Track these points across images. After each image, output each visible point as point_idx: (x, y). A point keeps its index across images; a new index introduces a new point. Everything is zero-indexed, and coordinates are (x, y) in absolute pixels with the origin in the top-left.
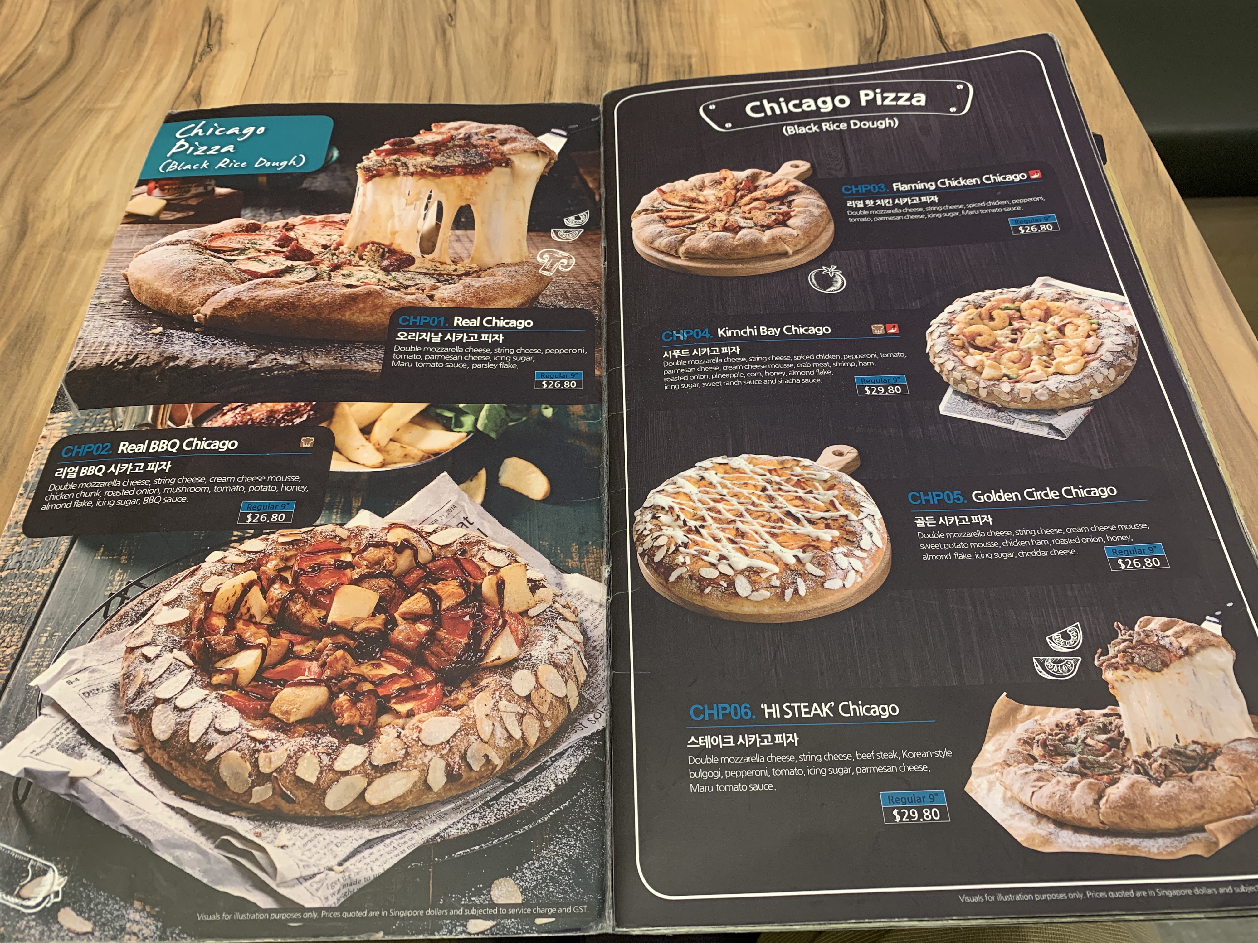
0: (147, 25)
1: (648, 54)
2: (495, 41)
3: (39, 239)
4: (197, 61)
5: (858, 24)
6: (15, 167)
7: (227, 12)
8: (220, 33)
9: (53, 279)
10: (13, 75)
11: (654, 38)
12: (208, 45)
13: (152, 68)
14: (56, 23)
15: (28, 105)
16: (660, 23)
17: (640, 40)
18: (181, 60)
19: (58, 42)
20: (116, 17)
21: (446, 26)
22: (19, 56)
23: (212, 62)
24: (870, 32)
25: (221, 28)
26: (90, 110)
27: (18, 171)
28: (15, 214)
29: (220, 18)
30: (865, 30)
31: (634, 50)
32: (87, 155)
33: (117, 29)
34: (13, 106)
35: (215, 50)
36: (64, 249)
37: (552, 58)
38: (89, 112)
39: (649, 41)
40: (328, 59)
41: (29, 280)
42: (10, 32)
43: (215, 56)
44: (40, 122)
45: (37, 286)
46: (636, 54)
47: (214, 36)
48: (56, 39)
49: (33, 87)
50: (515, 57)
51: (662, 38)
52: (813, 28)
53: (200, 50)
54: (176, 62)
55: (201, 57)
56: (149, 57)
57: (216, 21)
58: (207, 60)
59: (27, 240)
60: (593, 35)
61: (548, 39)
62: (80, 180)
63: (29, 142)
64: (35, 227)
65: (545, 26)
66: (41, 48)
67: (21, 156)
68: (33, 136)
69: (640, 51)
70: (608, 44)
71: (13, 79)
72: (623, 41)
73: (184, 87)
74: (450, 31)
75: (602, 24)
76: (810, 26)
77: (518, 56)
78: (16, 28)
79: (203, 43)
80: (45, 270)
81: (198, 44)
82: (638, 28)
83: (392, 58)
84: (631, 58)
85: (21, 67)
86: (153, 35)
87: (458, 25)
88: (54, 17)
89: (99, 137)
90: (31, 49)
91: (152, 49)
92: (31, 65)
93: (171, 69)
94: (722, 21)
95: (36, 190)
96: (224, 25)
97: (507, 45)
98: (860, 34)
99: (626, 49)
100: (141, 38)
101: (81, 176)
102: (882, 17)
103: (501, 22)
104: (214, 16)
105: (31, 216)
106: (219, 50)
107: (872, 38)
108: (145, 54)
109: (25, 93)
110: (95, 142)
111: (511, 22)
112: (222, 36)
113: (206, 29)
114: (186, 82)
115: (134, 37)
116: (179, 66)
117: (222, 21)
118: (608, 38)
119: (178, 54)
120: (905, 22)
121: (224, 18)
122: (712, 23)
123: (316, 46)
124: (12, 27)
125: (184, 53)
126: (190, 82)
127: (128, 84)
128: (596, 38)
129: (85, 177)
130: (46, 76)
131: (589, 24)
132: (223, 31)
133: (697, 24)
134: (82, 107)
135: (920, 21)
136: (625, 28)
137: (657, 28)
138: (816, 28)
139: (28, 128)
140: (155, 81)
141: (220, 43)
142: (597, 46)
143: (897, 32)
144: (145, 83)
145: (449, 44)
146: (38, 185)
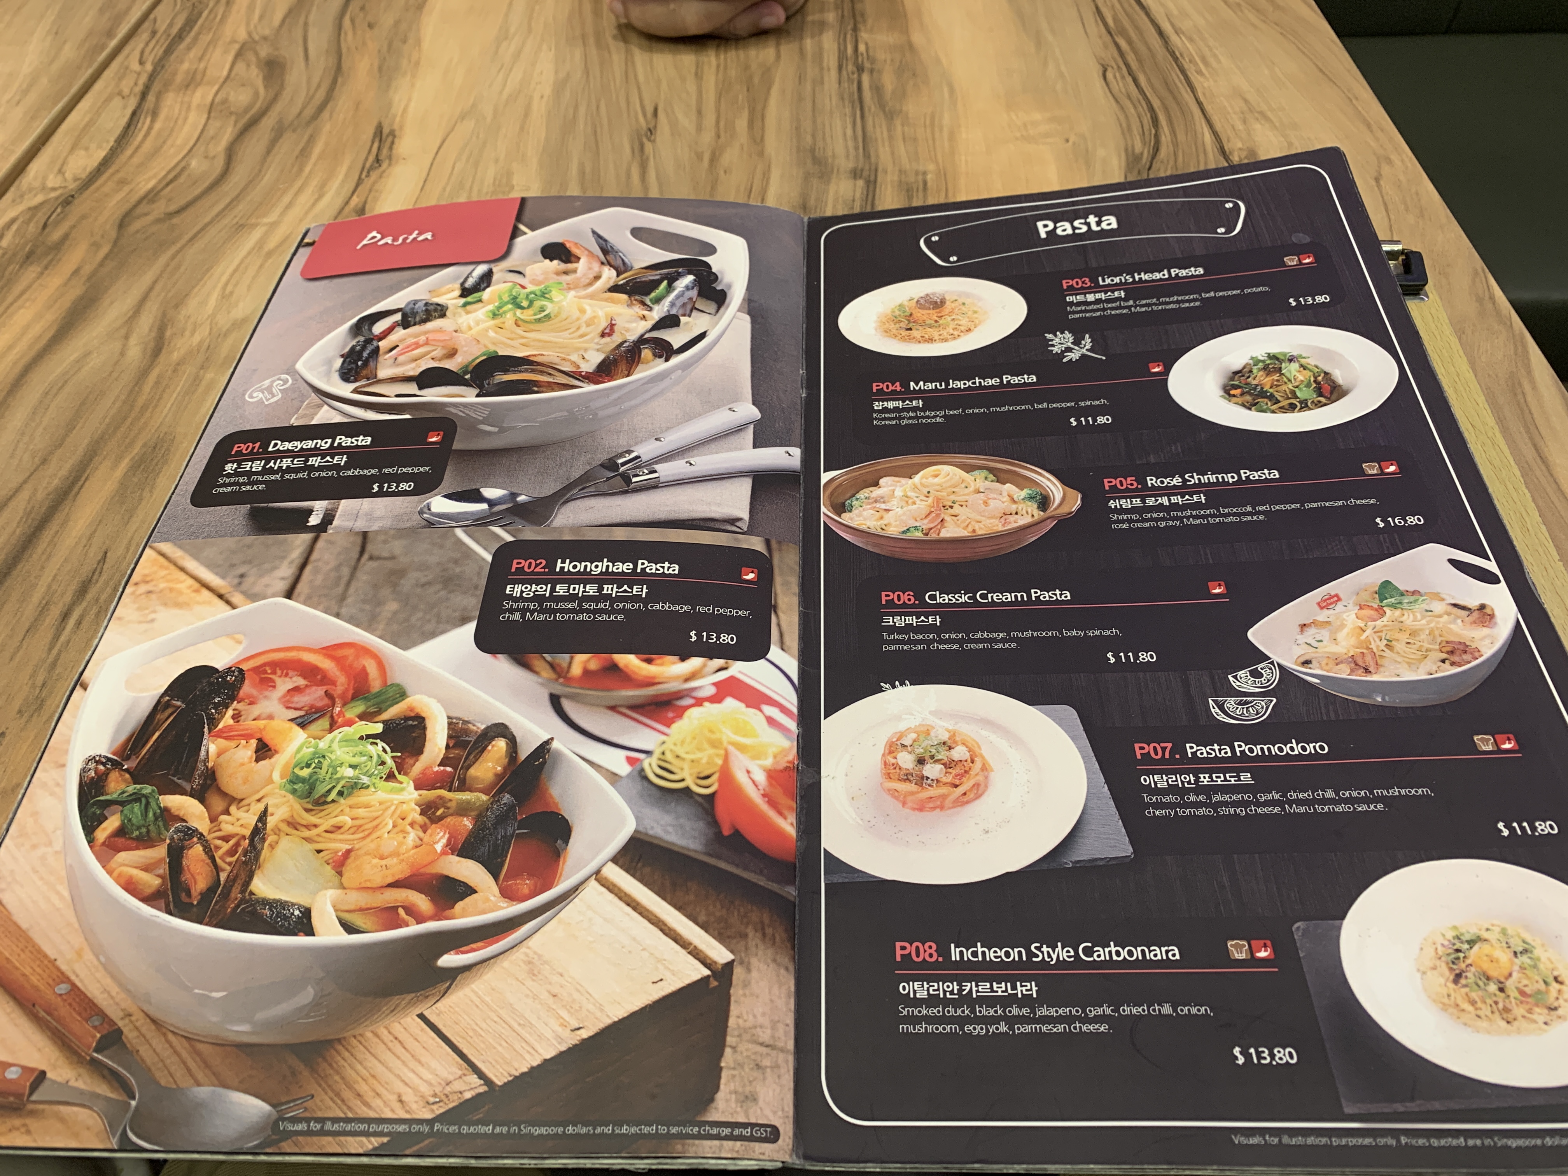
0: (311, 140)
1: (876, 170)
2: (699, 156)
3: (175, 356)
4: (363, 176)
5: (1125, 139)
6: (155, 282)
7: (401, 128)
8: (391, 148)
9: (187, 398)
10: (162, 189)
11: (883, 154)
12: (378, 160)
13: (314, 183)
14: (212, 138)
15: (175, 221)
16: (891, 138)
17: (867, 155)
18: (346, 176)
19: (214, 157)
20: (279, 133)
21: (645, 140)
22: (169, 172)
23: (381, 177)
24: (1138, 147)
25: (393, 143)
26: (242, 226)
27: (158, 287)
28: (150, 330)
29: (392, 133)
30: (1133, 146)
31: (860, 167)
32: (235, 271)
33: (278, 145)
34: (158, 221)
35: (385, 165)
36: (202, 367)
37: (764, 174)
38: (241, 228)
39: (877, 157)
40: (509, 174)
41: (160, 399)
42: (161, 147)
43: (384, 171)
44: (187, 237)
45: (169, 405)
46: (862, 170)
47: (385, 151)
48: (211, 154)
49: (182, 202)
50: (722, 173)
51: (893, 153)
52: (1071, 143)
53: (368, 165)
54: (341, 177)
55: (368, 172)
56: (310, 173)
57: (388, 136)
58: (374, 175)
59: (162, 358)
60: (812, 151)
61: (761, 154)
62: (226, 297)
63: (173, 258)
64: (172, 344)
65: (757, 140)
66: (194, 163)
67: (163, 272)
68: (178, 252)
69: (867, 167)
70: (830, 160)
71: (162, 193)
72: (848, 156)
73: (347, 203)
74: (648, 146)
75: (824, 139)
76: (1067, 141)
77: (725, 172)
78: (169, 142)
79: (371, 158)
80: (179, 388)
81: (367, 159)
82: (865, 142)
83: (582, 173)
84: (855, 174)
85: (171, 181)
86: (317, 150)
87: (658, 140)
88: (211, 131)
89: (249, 253)
90: (183, 164)
91: (315, 165)
92: (182, 180)
93: (335, 184)
94: (964, 136)
95: (177, 306)
96: (396, 140)
97: (713, 160)
98: (1126, 150)
99: (851, 165)
100: (304, 153)
101: (227, 292)
102: (1153, 131)
103: (707, 137)
104: (386, 131)
105: (168, 333)
106: (390, 165)
107: (1142, 154)
108: (307, 169)
109: (173, 208)
110: (246, 257)
111: (719, 136)
112: (394, 151)
113: (376, 145)
114: (350, 198)
115: (297, 152)
116: (343, 181)
117: (394, 136)
118: (830, 154)
119: (342, 171)
120: (1181, 137)
121: (397, 133)
122: (952, 137)
123: (497, 161)
124: (164, 142)
125: (350, 168)
126: (355, 197)
127: (286, 199)
128: (817, 154)
129: (231, 293)
130: (198, 191)
131: (809, 139)
132: (395, 146)
133: (934, 140)
134: (234, 222)
135: (1199, 136)
136: (850, 144)
137: (887, 144)
138: (1074, 143)
139: (173, 243)
140: (316, 196)
141: (390, 158)
142: (818, 161)
143: (1171, 148)
144: (305, 198)
145: (648, 158)
146: (179, 302)
